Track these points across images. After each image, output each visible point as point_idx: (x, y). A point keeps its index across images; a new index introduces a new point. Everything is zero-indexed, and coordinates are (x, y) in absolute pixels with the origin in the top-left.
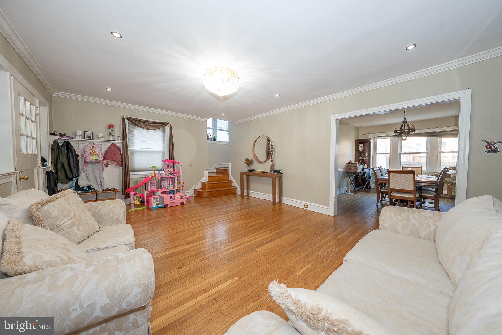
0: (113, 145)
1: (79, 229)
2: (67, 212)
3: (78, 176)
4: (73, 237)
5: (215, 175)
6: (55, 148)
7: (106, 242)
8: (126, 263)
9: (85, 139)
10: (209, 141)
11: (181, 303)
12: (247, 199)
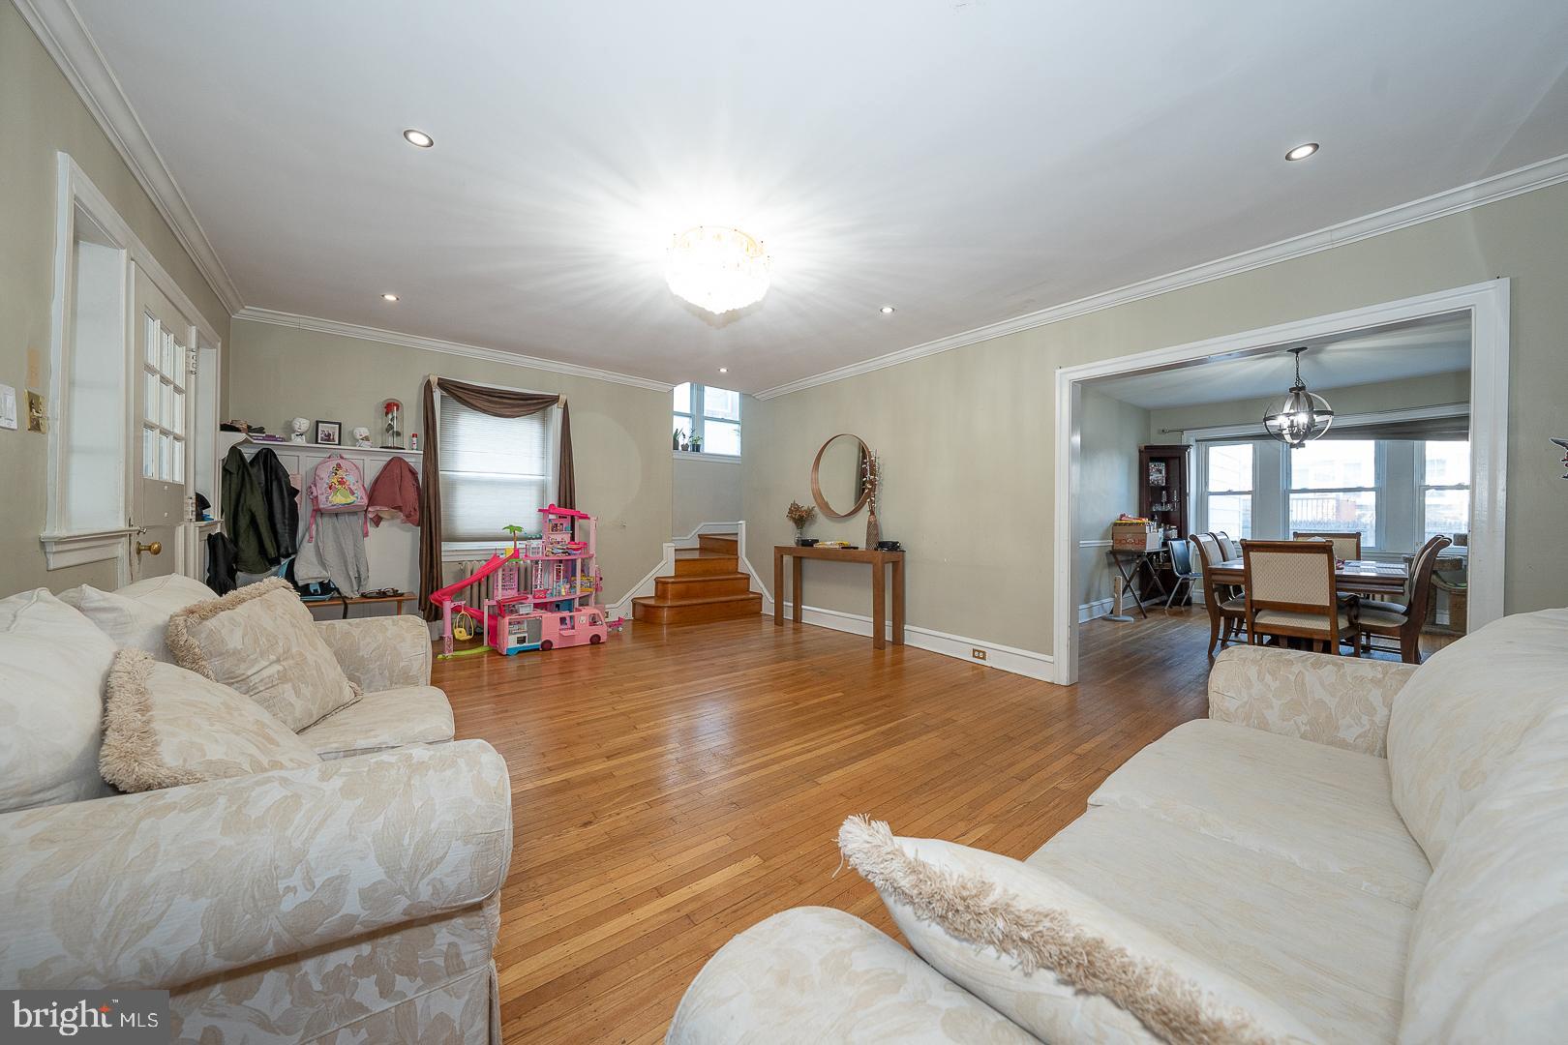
0: (397, 462)
1: (298, 693)
2: (269, 641)
3: (295, 552)
4: (281, 715)
5: (696, 555)
6: (233, 469)
7: (372, 733)
8: (431, 772)
9: (317, 442)
10: (679, 454)
11: (586, 924)
12: (794, 629)
